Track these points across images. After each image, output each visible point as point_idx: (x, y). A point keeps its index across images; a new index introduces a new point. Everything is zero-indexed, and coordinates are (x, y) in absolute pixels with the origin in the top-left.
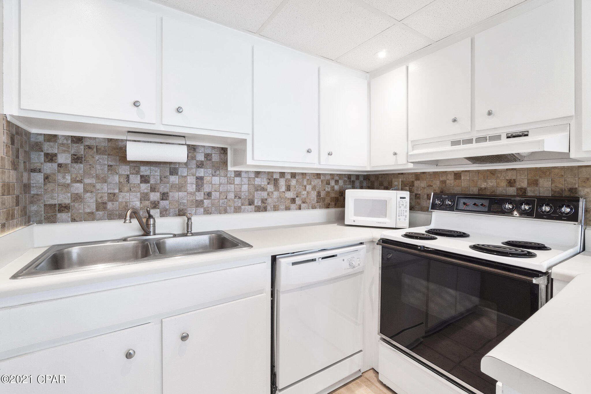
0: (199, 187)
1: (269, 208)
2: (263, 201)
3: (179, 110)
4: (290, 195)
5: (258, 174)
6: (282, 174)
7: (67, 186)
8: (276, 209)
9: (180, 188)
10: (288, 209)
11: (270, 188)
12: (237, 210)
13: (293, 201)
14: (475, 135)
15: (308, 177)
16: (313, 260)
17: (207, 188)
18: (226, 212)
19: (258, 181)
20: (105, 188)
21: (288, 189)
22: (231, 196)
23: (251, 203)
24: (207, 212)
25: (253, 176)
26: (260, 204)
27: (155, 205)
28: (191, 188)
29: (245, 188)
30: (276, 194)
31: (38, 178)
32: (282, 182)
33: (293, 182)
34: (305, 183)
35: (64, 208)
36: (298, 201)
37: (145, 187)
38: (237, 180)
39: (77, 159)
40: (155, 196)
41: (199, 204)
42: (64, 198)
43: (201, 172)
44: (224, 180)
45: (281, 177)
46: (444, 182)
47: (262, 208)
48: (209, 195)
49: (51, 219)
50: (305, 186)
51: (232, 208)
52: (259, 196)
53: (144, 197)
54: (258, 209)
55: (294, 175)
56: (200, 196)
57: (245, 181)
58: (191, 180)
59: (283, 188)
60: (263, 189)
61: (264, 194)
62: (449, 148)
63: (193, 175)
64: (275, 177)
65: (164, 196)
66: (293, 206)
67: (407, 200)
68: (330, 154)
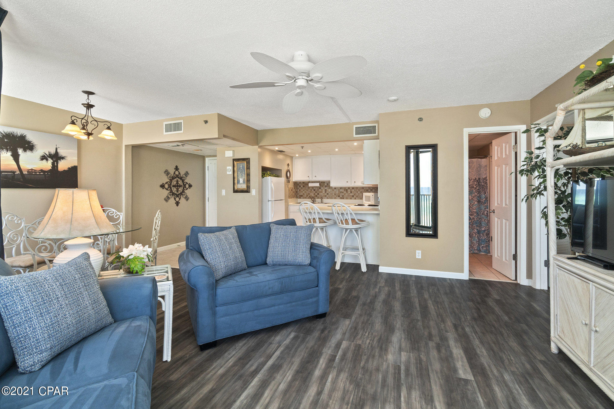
0: (325, 192)
1: (344, 198)
2: (343, 196)
3: (315, 176)
4: (351, 194)
5: (341, 188)
6: (349, 188)
7: (302, 192)
8: (347, 198)
9: (321, 192)
10: (351, 199)
11: (345, 192)
12: (335, 198)
13: (353, 196)
15: (358, 189)
17: (327, 192)
18: (332, 198)
19: (341, 190)
20: (307, 192)
21: (351, 192)
22: (334, 194)
23: (339, 196)
24: (327, 198)
25: (339, 189)
26: (342, 197)
27: (316, 196)
28: (324, 192)
29: (337, 192)
30: (347, 194)
31: (298, 190)
32: (349, 190)
33: (353, 190)
34: (357, 191)
35: (302, 196)
36: (355, 196)
37: (314, 192)
38: (335, 190)
39: (304, 186)
40: (316, 194)
41: (326, 196)
42: (301, 194)
43: (326, 188)
44: (331, 190)
45: (348, 189)
48: (328, 194)
49: (300, 198)
52: (341, 194)
53: (314, 194)
54: (341, 198)
55: (353, 188)
56: (326, 194)
57: (337, 190)
58: (324, 190)
59: (349, 192)
60: (343, 193)
61: (343, 194)
63: (324, 189)
64: (346, 189)
65: (318, 194)
66: (353, 198)
67: (374, 196)
68: (355, 182)
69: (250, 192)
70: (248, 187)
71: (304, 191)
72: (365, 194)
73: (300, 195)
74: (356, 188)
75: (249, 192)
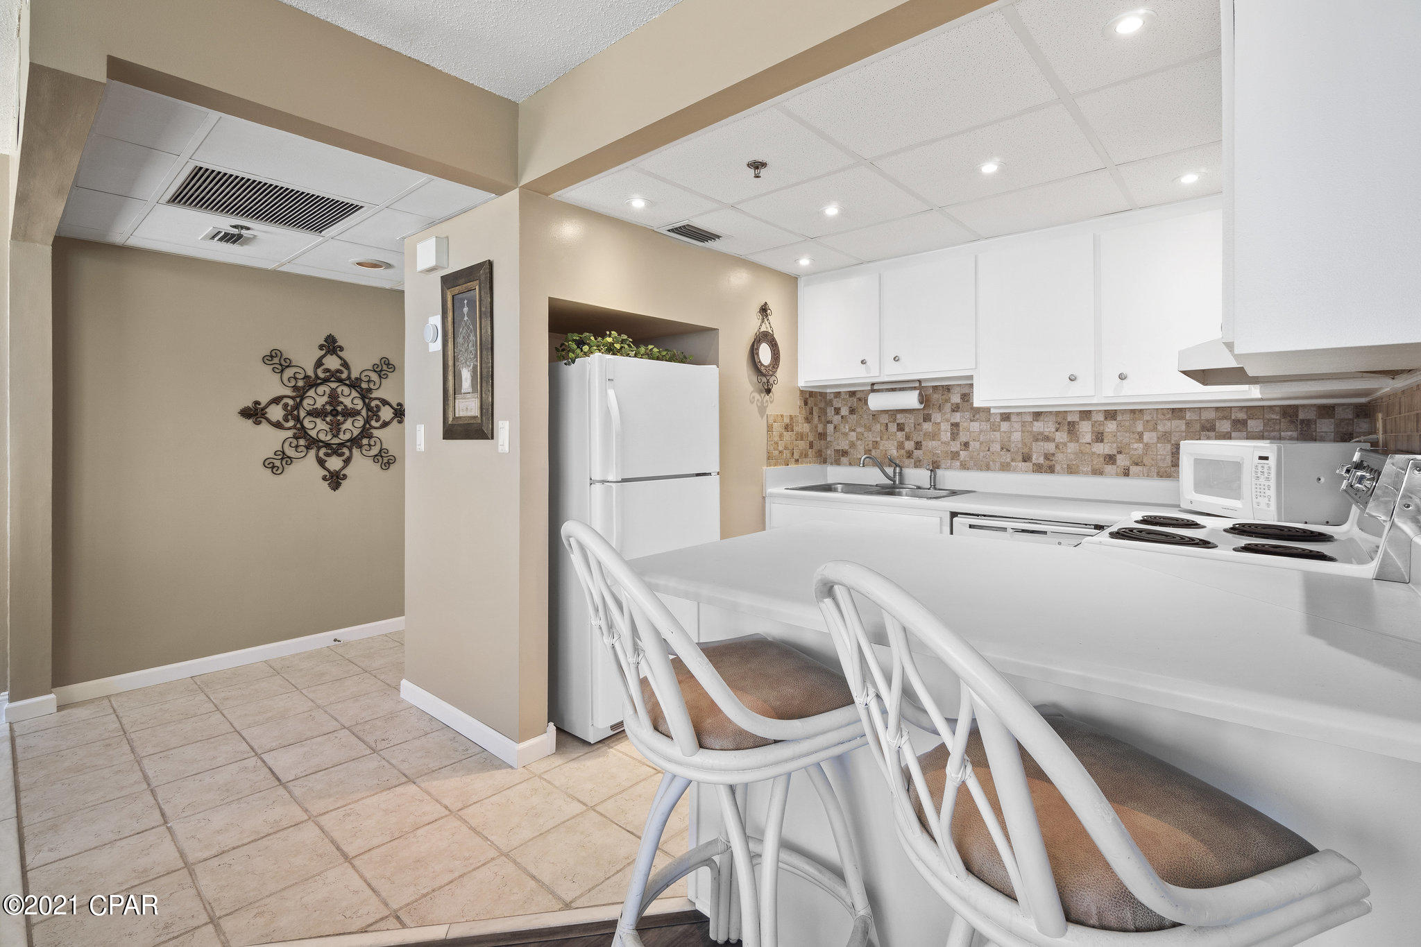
0: (954, 436)
1: (1058, 468)
2: (1048, 457)
3: (896, 359)
4: (1102, 449)
5: (1037, 415)
6: (1086, 414)
7: (846, 434)
8: (1071, 470)
9: (934, 436)
10: (1097, 472)
11: (1061, 436)
12: (1005, 467)
13: (1111, 459)
15: (1147, 417)
16: (1004, 529)
17: (963, 437)
18: (988, 468)
19: (1038, 426)
20: (870, 437)
21: (1099, 437)
22: (996, 447)
23: (1026, 458)
24: (964, 467)
25: (1029, 419)
26: (1041, 460)
27: (909, 455)
28: (946, 436)
29: (1017, 436)
30: (1072, 447)
31: (830, 428)
32: (1085, 428)
33: (1111, 426)
35: (845, 453)
36: (1122, 461)
37: (900, 435)
38: (1005, 426)
39: (852, 411)
40: (909, 445)
41: (955, 455)
42: (844, 445)
43: (957, 417)
44: (985, 426)
45: (1082, 419)
47: (1048, 467)
48: (966, 445)
49: (837, 462)
51: (998, 465)
52: (1039, 451)
53: (901, 446)
54: (1038, 469)
55: (1111, 415)
56: (955, 446)
57: (1017, 426)
58: (945, 427)
59: (1088, 438)
60: (1047, 439)
61: (1050, 447)
63: (947, 421)
64: (1070, 419)
65: (918, 445)
66: (1109, 468)
67: (1272, 462)
68: (1122, 377)
69: (492, 438)
70: (488, 409)
71: (854, 430)
72: (1192, 450)
73: (839, 448)
74: (1133, 411)
75: (487, 438)
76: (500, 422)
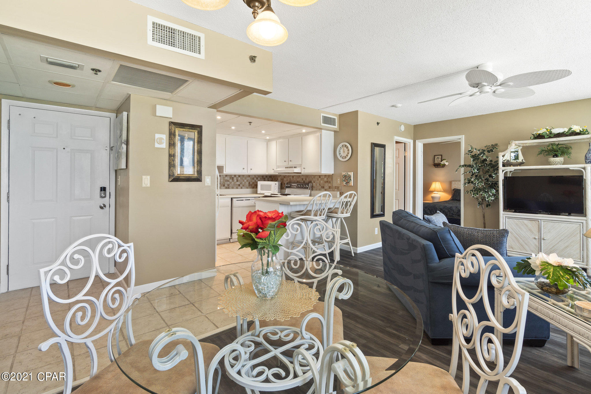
1: (230, 187)
2: (228, 185)
4: (238, 183)
5: (226, 176)
6: (235, 176)
8: (233, 188)
10: (237, 188)
11: (231, 181)
13: (239, 185)
14: (289, 166)
16: (243, 200)
19: (226, 178)
21: (237, 181)
25: (224, 176)
26: (227, 186)
30: (233, 183)
32: (235, 179)
33: (239, 179)
34: (244, 179)
36: (241, 185)
46: (290, 179)
47: (228, 188)
50: (244, 180)
52: (226, 184)
54: (226, 188)
55: (239, 176)
59: (235, 181)
60: (228, 181)
61: (229, 183)
62: (284, 169)
64: (232, 177)
66: (239, 187)
67: (277, 185)
68: (251, 169)
70: (200, 172)
74: (243, 175)
76: (206, 177)
